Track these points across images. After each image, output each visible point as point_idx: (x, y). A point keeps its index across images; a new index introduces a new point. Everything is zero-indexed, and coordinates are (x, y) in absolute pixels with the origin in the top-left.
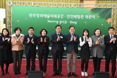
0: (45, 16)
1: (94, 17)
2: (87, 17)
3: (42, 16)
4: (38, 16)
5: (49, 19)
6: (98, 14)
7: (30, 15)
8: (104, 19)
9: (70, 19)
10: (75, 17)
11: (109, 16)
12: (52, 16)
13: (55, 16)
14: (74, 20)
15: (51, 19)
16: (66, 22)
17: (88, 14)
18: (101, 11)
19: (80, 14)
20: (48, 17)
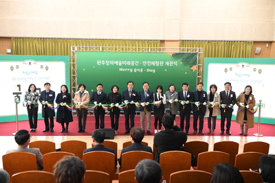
0: (117, 63)
1: (176, 63)
2: (167, 63)
3: (112, 63)
4: (108, 63)
5: (121, 67)
6: (181, 59)
7: (99, 63)
8: (188, 66)
9: (147, 67)
10: (153, 63)
11: (195, 63)
12: (124, 63)
13: (129, 63)
14: (152, 67)
15: (123, 66)
16: (142, 71)
17: (169, 61)
18: (185, 57)
19: (159, 60)
20: (120, 64)
